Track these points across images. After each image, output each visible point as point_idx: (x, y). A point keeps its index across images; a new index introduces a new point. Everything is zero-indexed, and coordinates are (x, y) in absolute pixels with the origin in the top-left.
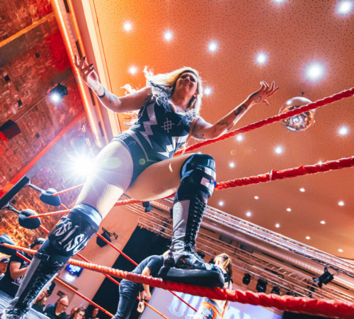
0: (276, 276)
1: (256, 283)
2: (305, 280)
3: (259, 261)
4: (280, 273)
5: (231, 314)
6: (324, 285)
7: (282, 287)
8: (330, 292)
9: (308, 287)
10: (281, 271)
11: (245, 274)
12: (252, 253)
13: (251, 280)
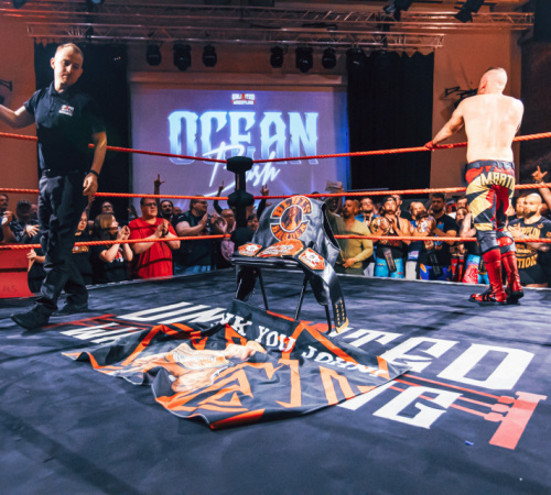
0: (325, 30)
1: (294, 56)
2: (373, 16)
3: (290, 14)
4: (329, 21)
5: (270, 124)
6: (403, 12)
7: (337, 46)
8: (414, 20)
9: (379, 27)
10: (329, 17)
11: (272, 50)
12: (273, 5)
13: (285, 56)
